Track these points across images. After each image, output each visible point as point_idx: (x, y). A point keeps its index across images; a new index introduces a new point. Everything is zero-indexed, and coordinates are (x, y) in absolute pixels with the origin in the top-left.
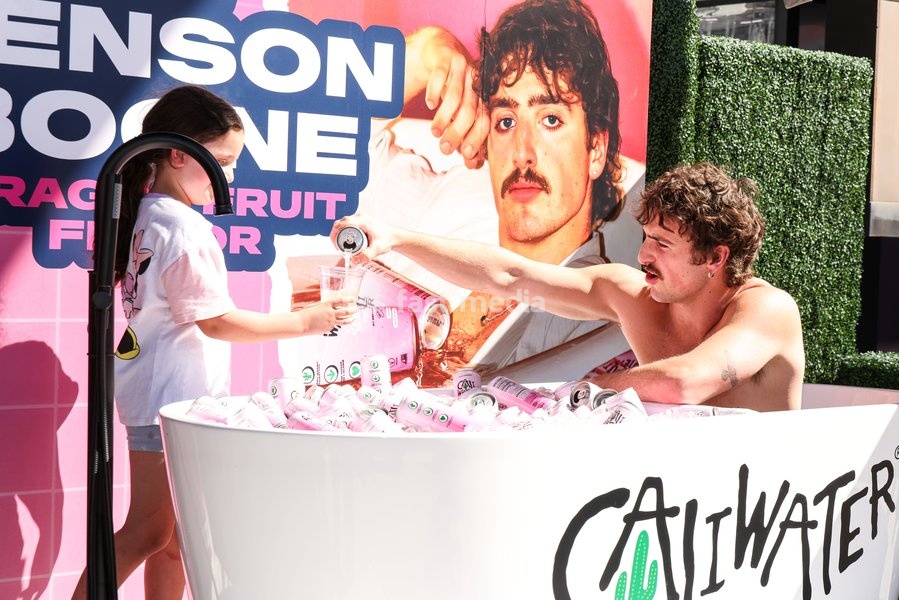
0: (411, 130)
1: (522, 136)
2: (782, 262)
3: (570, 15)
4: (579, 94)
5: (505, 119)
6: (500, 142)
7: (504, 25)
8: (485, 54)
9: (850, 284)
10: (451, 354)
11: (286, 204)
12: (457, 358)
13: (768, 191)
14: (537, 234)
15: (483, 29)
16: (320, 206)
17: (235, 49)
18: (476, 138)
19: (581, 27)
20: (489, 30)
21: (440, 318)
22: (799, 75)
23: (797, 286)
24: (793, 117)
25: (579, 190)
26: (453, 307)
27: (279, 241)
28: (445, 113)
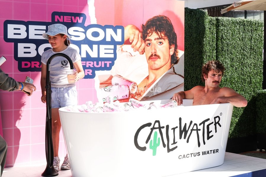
0: (126, 47)
1: (153, 47)
2: (241, 69)
3: (164, 20)
4: (167, 37)
5: (149, 44)
6: (148, 49)
7: (148, 23)
8: (144, 30)
9: (260, 73)
10: (138, 94)
11: (98, 64)
12: (139, 95)
13: (237, 52)
14: (158, 68)
15: (143, 25)
16: (105, 64)
17: (85, 33)
18: (142, 48)
19: (167, 22)
20: (144, 25)
21: (135, 87)
22: (244, 25)
23: (246, 74)
24: (243, 35)
25: (168, 58)
26: (138, 85)
27: (96, 72)
28: (134, 43)
